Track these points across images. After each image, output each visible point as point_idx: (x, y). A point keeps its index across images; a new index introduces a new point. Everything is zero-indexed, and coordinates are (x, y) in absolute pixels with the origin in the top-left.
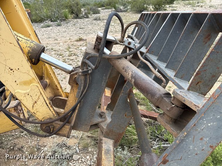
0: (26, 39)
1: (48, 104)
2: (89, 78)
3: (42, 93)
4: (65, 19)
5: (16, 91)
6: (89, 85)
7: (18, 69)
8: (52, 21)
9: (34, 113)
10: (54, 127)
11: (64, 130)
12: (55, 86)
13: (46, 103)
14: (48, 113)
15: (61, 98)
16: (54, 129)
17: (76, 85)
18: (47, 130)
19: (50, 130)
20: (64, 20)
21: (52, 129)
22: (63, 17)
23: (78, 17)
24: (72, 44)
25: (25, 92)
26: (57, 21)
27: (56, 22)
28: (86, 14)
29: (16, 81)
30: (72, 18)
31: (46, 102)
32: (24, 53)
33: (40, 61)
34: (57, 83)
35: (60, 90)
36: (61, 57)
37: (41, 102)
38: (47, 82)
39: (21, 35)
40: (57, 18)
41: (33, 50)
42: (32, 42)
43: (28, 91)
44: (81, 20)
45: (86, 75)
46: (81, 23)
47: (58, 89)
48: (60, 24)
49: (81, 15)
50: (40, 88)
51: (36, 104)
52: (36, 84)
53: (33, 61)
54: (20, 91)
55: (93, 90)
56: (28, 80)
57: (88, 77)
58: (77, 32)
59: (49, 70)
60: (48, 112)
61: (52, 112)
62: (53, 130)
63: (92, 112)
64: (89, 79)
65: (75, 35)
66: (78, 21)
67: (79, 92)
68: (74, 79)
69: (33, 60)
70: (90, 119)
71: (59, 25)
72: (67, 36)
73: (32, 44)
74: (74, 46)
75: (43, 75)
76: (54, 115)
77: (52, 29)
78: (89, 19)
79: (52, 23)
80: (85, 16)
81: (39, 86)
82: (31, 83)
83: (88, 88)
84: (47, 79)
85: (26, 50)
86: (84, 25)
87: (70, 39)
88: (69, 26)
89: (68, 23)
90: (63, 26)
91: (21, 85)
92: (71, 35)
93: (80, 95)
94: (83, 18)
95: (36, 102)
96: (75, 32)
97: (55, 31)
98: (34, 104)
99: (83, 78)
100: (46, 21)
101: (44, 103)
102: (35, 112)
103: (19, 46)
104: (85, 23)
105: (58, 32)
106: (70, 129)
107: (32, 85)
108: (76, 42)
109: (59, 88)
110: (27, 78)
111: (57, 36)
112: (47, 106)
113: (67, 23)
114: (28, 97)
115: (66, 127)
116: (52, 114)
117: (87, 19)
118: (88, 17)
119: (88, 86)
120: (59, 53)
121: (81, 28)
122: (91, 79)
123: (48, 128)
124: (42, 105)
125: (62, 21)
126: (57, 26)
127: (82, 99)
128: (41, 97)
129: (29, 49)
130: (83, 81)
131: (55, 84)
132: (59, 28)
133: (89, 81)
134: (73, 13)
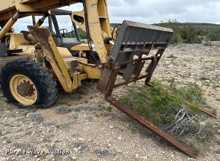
3: (105, 53)
20: (173, 43)
22: (173, 41)
23: (190, 42)
28: (199, 40)
43: (101, 52)
54: (99, 51)
56: (102, 47)
81: (105, 50)
94: (193, 43)
95: (103, 56)
118: (200, 43)
134: (185, 38)
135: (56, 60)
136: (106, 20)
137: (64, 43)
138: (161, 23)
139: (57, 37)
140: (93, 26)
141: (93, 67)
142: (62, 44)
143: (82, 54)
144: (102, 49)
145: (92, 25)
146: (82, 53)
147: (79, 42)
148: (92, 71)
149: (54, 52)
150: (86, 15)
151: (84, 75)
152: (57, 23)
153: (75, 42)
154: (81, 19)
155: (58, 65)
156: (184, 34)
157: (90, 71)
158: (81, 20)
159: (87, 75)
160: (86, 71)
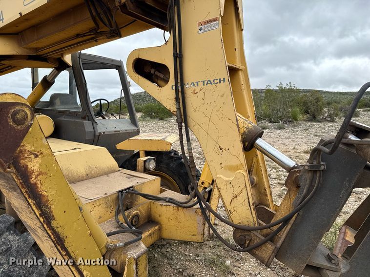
0: (244, 119)
1: (251, 205)
2: (320, 177)
3: (248, 186)
4: (292, 120)
5: (218, 176)
6: (317, 187)
7: (228, 149)
8: (270, 122)
9: (230, 211)
10: (251, 239)
11: (265, 250)
12: (263, 189)
13: (249, 202)
14: (247, 218)
15: (267, 208)
16: (251, 244)
17: (295, 189)
18: (241, 241)
19: (245, 243)
20: (290, 121)
21: (247, 242)
22: (289, 117)
23: (315, 119)
24: (297, 155)
25: (227, 179)
26: (279, 122)
27: (277, 124)
28: (330, 116)
29: (221, 164)
30: (304, 120)
31: (249, 200)
32: (239, 132)
33: (254, 148)
34: (266, 186)
35: (269, 197)
36: (275, 171)
37: (242, 198)
38: (254, 179)
39: (240, 115)
40: (281, 118)
41: (249, 132)
42: (250, 124)
43: (231, 179)
44: (319, 123)
45: (315, 172)
46: (319, 128)
47: (266, 195)
48: (282, 126)
49: (321, 117)
50: (246, 178)
51: (235, 199)
52: (243, 172)
53: (246, 145)
54: (222, 176)
55: (323, 200)
56: (235, 164)
57: (318, 175)
58: (310, 141)
59: (261, 165)
60: (248, 216)
61: (253, 218)
62: (249, 243)
63: (314, 238)
64: (319, 180)
65: (304, 144)
66: (314, 125)
67: (299, 198)
68: (295, 178)
69: (247, 143)
70: (309, 250)
71: (280, 128)
72: (291, 143)
73: (250, 125)
74: (300, 159)
75: (252, 169)
76: (255, 224)
77: (268, 132)
78: (335, 124)
79: (270, 124)
80: (329, 119)
81: (246, 175)
82: (237, 170)
83: (314, 193)
84: (255, 175)
85: (242, 131)
86: (323, 131)
87: (294, 148)
88: (297, 131)
89: (296, 126)
90: (286, 130)
91: (225, 169)
92: (297, 143)
93: (300, 200)
94: (323, 122)
95: (236, 197)
96: (304, 140)
97: (272, 135)
98: (233, 199)
99: (308, 176)
100: (263, 121)
101: (247, 201)
102: (232, 211)
103: (236, 123)
104: (327, 129)
105: (277, 138)
106: (273, 252)
107: (238, 171)
108: (303, 154)
109: (268, 194)
110: (234, 162)
111: (274, 142)
112: (248, 207)
113: (294, 126)
114: (229, 186)
115: (268, 246)
116: (252, 222)
117: (331, 124)
118: (333, 121)
119: (316, 190)
120: (272, 165)
121: (316, 136)
122: (323, 181)
123: (243, 237)
124: (243, 203)
125: (286, 123)
126: (277, 129)
127: (302, 208)
128: (244, 191)
129: (245, 130)
130: (308, 181)
131: (264, 185)
132: (279, 131)
133: (318, 183)
134: (307, 112)
135: (59, 230)
136: (240, 73)
137: (100, 133)
138: (267, 88)
139: (84, 118)
140: (201, 94)
141: (179, 205)
142: (94, 135)
143: (147, 164)
144: (232, 169)
145: (197, 89)
146: (145, 162)
147: (134, 128)
148: (177, 219)
149: (50, 198)
150: (178, 57)
151: (151, 231)
152: (86, 84)
153: (128, 128)
154: (157, 73)
155: (65, 249)
156: (304, 106)
157: (169, 219)
158: (159, 74)
159: (160, 229)
160: (157, 216)
